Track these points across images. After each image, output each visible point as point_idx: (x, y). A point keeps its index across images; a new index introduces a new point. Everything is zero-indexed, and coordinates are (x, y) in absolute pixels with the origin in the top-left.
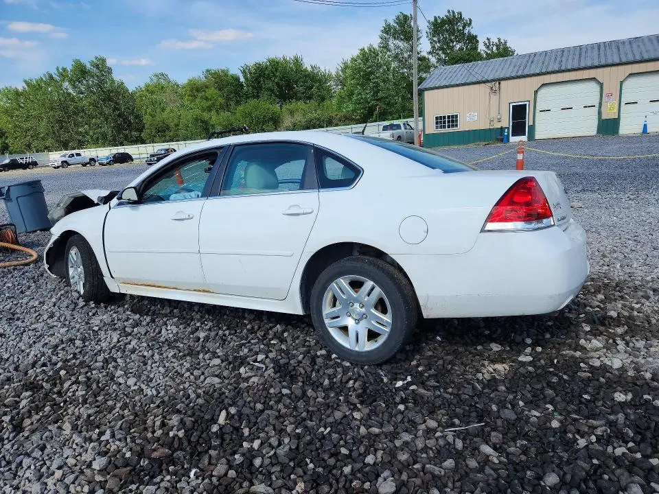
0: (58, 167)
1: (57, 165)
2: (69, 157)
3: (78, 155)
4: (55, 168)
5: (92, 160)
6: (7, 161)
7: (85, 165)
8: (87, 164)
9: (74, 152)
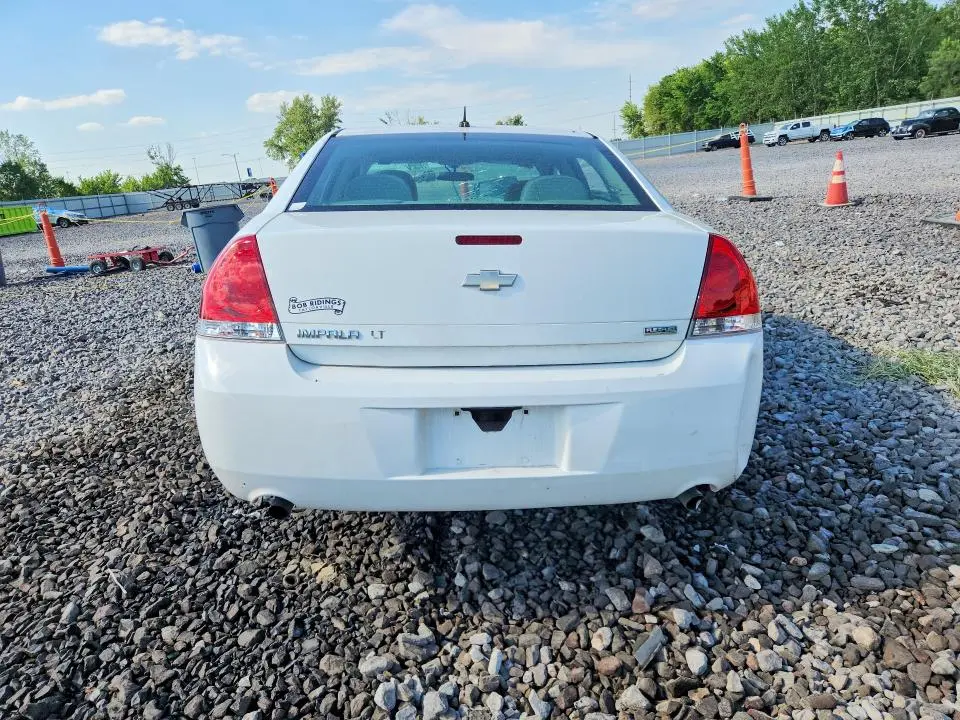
0: (773, 145)
1: (771, 142)
2: (792, 128)
3: (806, 124)
4: (769, 145)
5: (826, 131)
6: (717, 137)
7: (813, 140)
8: (817, 138)
9: (800, 121)
